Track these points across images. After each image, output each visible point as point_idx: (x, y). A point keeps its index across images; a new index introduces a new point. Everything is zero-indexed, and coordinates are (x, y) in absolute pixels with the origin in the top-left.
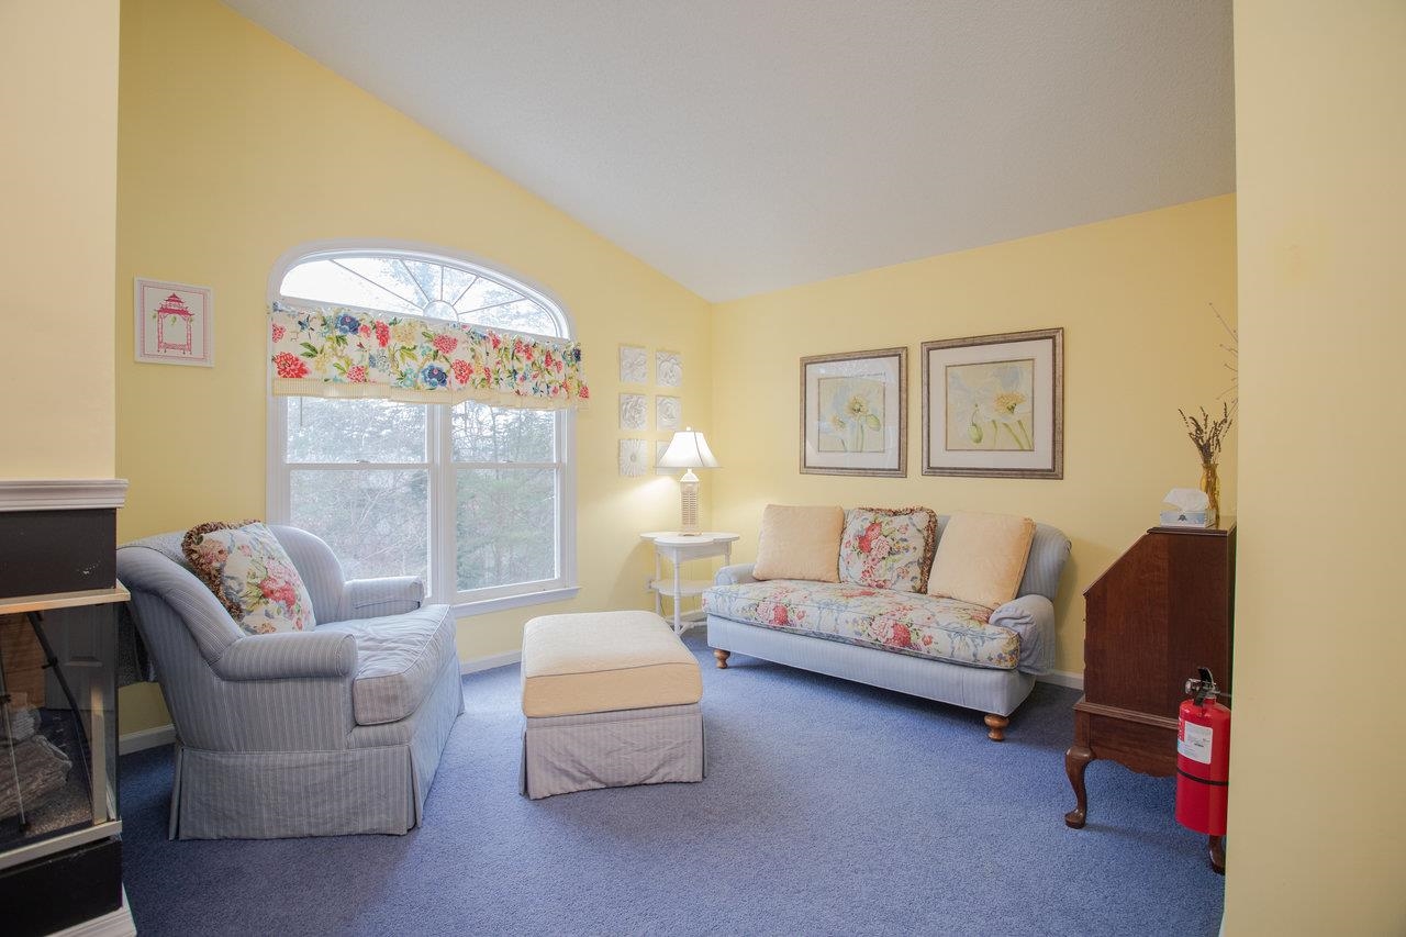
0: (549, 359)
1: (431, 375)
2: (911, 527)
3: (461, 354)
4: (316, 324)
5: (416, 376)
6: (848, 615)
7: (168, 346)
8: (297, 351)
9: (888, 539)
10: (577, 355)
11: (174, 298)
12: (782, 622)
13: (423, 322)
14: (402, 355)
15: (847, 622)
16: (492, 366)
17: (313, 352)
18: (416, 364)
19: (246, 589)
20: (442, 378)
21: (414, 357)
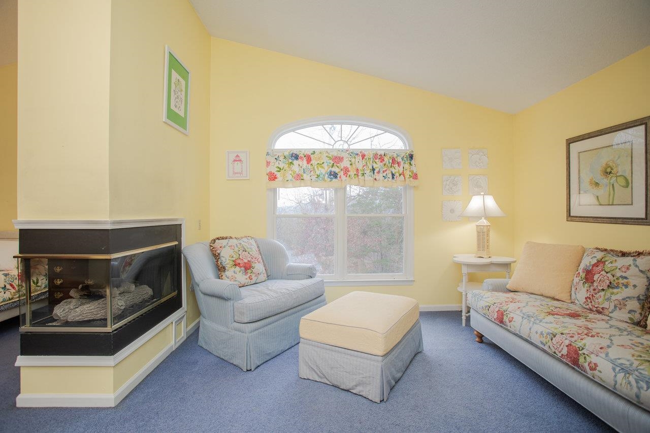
0: (394, 161)
1: (330, 174)
2: (633, 267)
3: (345, 163)
4: (281, 158)
5: (324, 176)
6: (538, 328)
7: (236, 173)
8: (274, 170)
9: (609, 275)
10: (411, 157)
11: (237, 156)
12: (500, 321)
13: (327, 151)
14: (317, 167)
15: (537, 333)
16: (360, 168)
17: (280, 169)
18: (324, 170)
19: (228, 261)
20: (335, 175)
21: (323, 167)
